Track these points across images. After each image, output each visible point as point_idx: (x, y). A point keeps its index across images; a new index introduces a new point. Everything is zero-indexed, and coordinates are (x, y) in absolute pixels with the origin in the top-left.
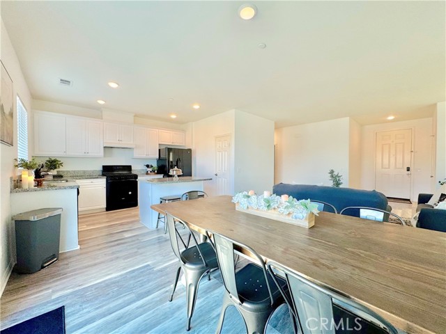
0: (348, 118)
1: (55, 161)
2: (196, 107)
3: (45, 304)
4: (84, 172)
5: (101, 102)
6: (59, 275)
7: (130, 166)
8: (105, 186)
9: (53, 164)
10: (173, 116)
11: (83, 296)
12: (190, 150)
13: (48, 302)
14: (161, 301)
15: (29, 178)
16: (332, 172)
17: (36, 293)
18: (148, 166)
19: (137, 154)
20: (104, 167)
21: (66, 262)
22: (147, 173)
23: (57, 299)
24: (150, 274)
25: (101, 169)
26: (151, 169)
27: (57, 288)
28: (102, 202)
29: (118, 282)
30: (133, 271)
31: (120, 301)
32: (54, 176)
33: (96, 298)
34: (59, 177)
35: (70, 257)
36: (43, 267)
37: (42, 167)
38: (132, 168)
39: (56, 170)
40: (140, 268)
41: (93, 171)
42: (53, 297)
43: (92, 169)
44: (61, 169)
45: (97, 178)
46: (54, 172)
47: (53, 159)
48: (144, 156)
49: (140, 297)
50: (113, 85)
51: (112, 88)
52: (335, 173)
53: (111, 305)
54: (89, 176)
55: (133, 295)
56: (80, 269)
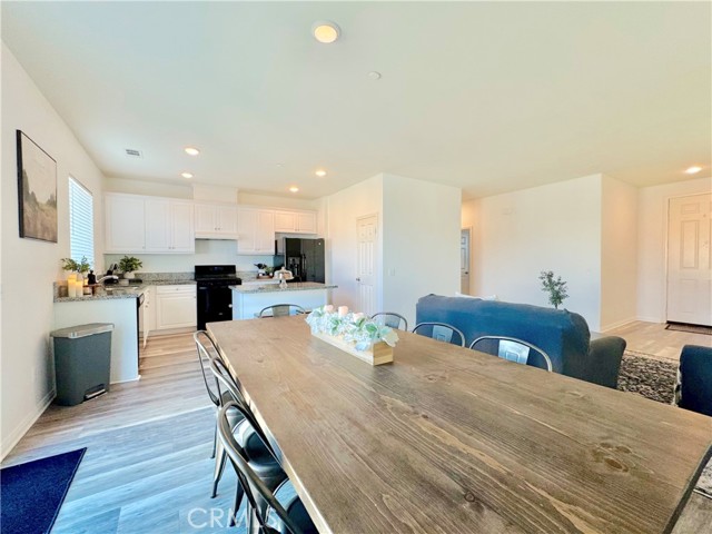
0: (600, 175)
1: (132, 259)
2: (321, 173)
3: (68, 443)
4: (171, 274)
5: (187, 176)
6: (100, 410)
7: (233, 267)
8: (195, 294)
9: (129, 264)
10: (294, 190)
11: (111, 440)
12: (322, 241)
13: (72, 442)
14: (202, 457)
15: (77, 283)
16: (550, 276)
17: (65, 429)
18: (260, 266)
19: (242, 248)
20: (197, 268)
21: (114, 396)
22: (258, 277)
23: (84, 438)
24: (208, 419)
25: (193, 271)
26: (263, 271)
27: (90, 426)
28: (192, 319)
29: (161, 426)
30: (186, 415)
31: (152, 450)
32: (130, 281)
33: (126, 443)
34: (137, 281)
35: (122, 390)
36: (86, 399)
37: (115, 268)
38: (237, 270)
39: (133, 273)
40: (197, 412)
41: (182, 274)
42: (82, 436)
43: (182, 271)
44: (140, 271)
45: (185, 283)
46: (131, 275)
47: (130, 257)
48: (253, 251)
49: (177, 448)
50: (192, 152)
51: (191, 156)
52: (555, 279)
53: (139, 454)
54: (177, 280)
55: (170, 445)
56: (126, 405)
